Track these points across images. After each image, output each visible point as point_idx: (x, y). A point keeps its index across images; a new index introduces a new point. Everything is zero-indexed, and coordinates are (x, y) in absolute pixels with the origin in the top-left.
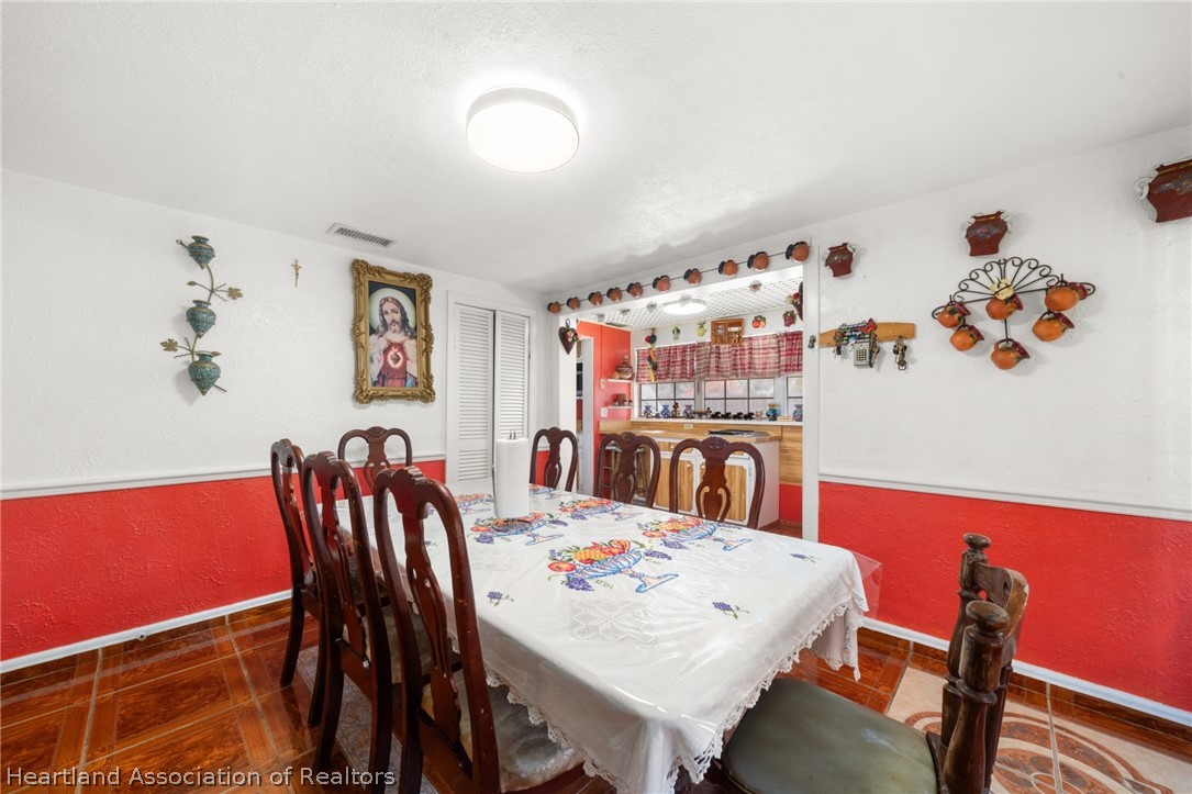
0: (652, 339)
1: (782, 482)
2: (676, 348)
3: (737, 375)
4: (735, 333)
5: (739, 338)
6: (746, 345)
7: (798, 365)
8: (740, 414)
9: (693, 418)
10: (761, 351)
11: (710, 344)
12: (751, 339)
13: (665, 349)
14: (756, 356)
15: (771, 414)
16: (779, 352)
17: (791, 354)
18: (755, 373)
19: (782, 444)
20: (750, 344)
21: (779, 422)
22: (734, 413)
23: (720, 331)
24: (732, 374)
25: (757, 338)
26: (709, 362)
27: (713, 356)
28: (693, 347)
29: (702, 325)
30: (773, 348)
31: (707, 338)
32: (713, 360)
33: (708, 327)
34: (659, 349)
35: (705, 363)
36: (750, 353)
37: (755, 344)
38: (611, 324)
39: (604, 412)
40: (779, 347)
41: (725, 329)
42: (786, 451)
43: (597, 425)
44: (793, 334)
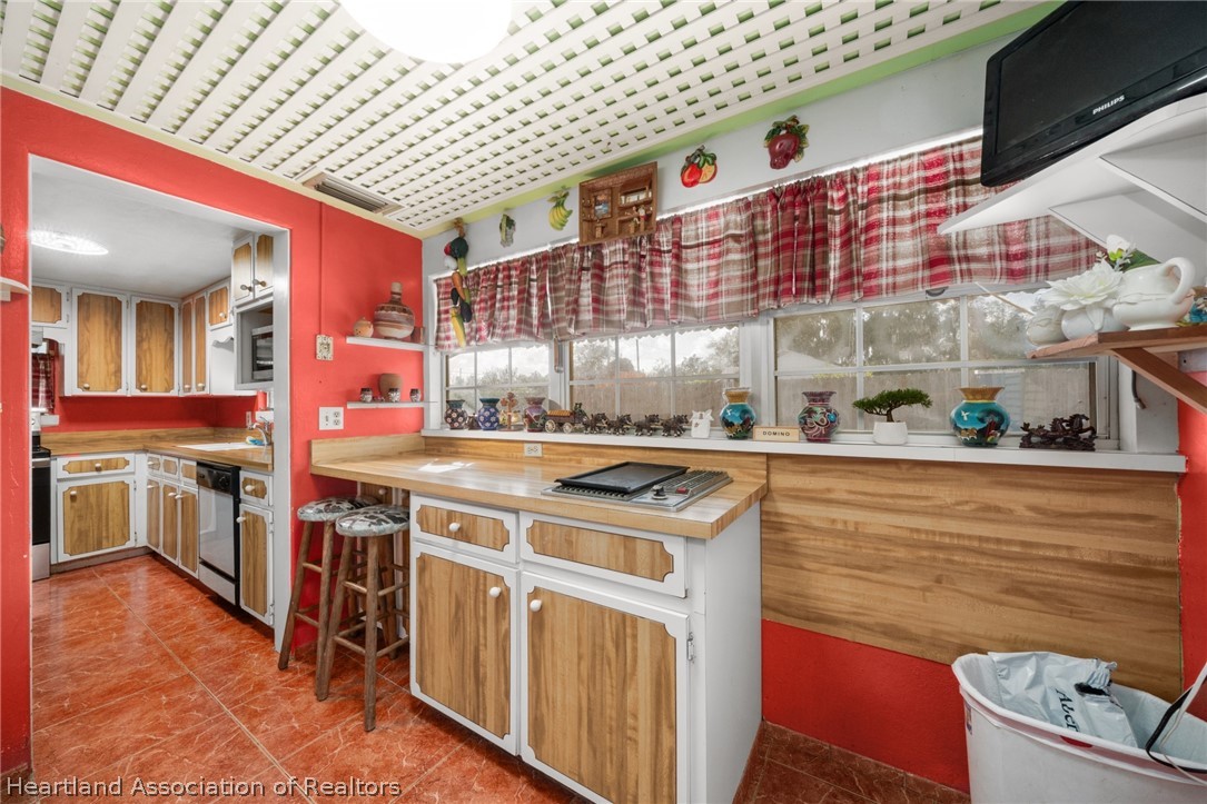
0: (458, 249)
1: (772, 617)
2: (508, 267)
3: (644, 319)
4: (637, 206)
5: (648, 217)
6: (665, 239)
7: (812, 278)
8: (653, 419)
9: (542, 429)
10: (704, 251)
11: (581, 249)
12: (677, 220)
13: (487, 271)
14: (689, 266)
15: (738, 422)
16: (754, 246)
17: (789, 246)
18: (689, 310)
19: (768, 506)
20: (677, 234)
21: (760, 443)
22: (639, 415)
23: (601, 209)
24: (631, 315)
25: (694, 217)
26: (578, 290)
27: (586, 276)
28: (543, 259)
29: (559, 202)
30: (736, 238)
31: (572, 234)
32: (586, 285)
33: (573, 203)
34: (476, 273)
35: (569, 293)
36: (677, 257)
37: (688, 233)
38: (323, 188)
39: (330, 417)
40: (753, 234)
41: (612, 201)
42: (779, 528)
43: (303, 451)
44: (795, 190)
